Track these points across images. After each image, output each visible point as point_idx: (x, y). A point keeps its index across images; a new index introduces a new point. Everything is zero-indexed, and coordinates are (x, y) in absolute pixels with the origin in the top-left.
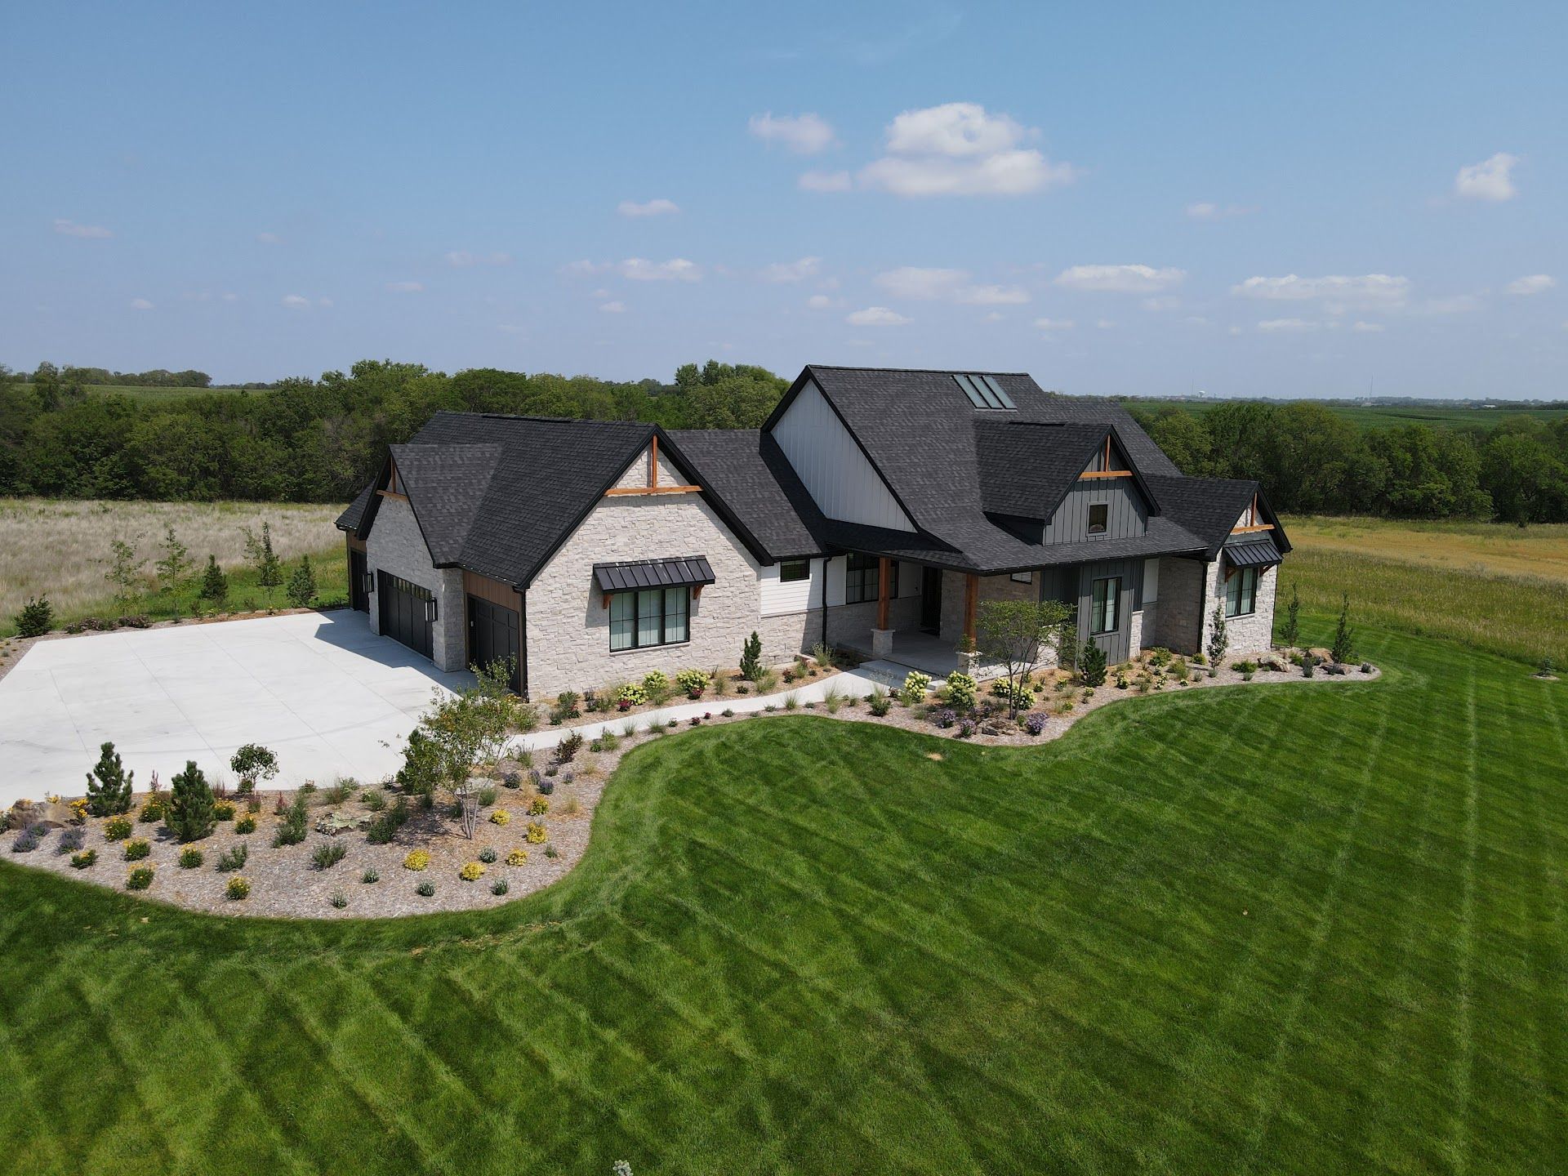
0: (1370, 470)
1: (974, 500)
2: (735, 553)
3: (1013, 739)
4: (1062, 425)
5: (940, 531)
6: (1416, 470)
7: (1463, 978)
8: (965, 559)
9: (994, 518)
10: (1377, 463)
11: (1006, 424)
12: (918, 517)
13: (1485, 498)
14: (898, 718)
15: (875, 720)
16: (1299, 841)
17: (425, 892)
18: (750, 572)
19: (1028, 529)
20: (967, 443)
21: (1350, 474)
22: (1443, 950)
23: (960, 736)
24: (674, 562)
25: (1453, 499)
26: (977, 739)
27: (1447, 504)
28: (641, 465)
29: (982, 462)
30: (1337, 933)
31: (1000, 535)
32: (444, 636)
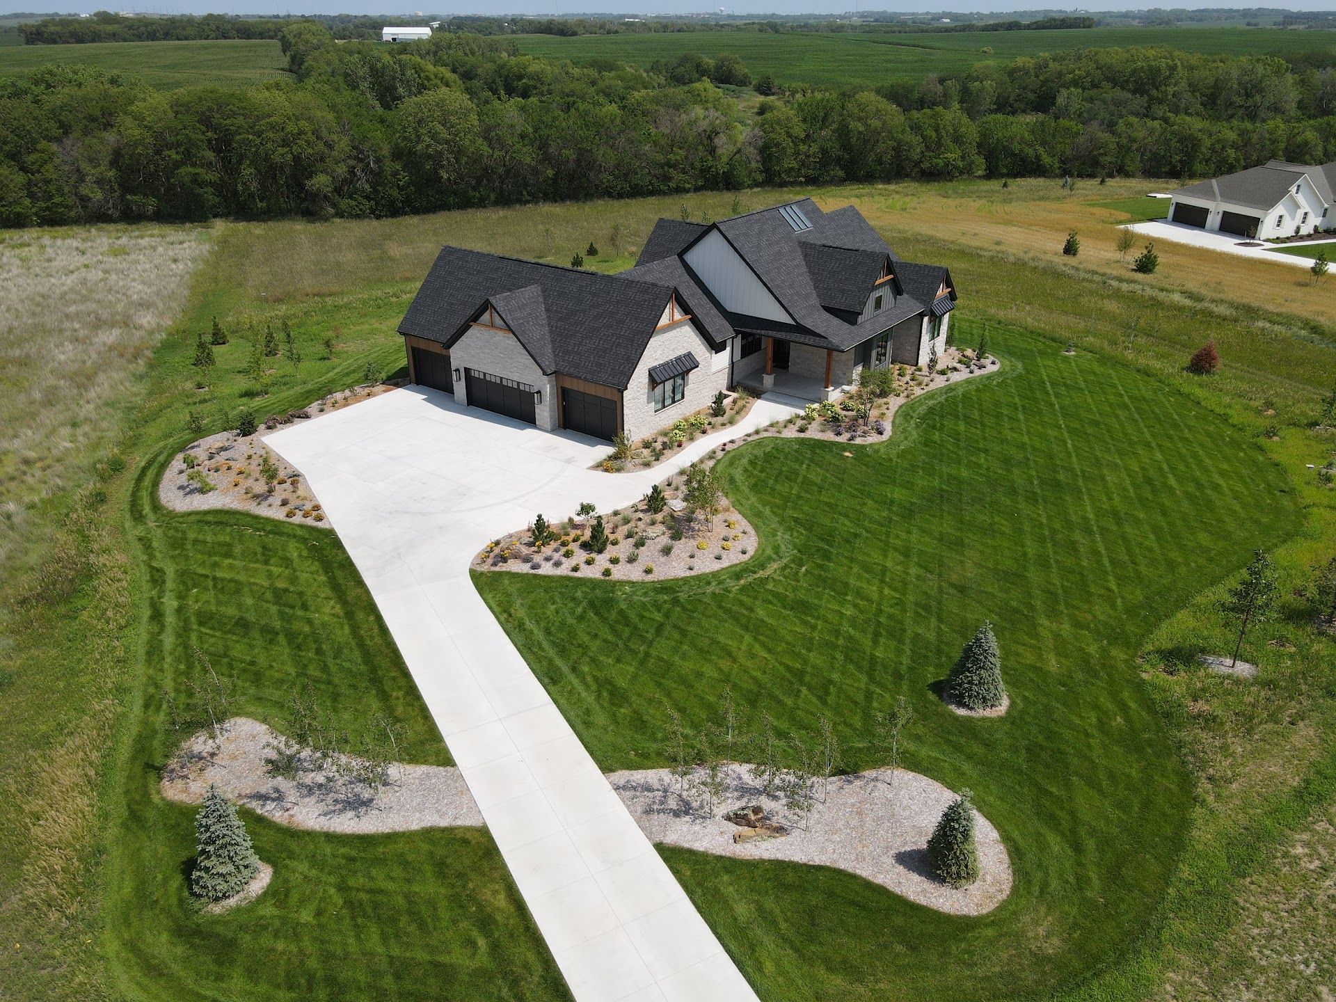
0: (911, 147)
1: (814, 300)
2: (702, 347)
3: (873, 438)
4: (857, 250)
5: (808, 323)
6: (939, 144)
7: (1095, 529)
8: (830, 342)
9: (827, 309)
10: (915, 139)
11: (820, 246)
12: (796, 316)
13: (980, 161)
14: (814, 433)
15: (802, 435)
16: (1017, 476)
17: (718, 558)
18: (708, 355)
19: (850, 317)
20: (799, 259)
21: (897, 149)
22: (1085, 518)
23: (850, 440)
24: (679, 359)
25: (961, 164)
26: (858, 441)
27: (956, 167)
28: (667, 310)
29: (811, 272)
30: (1049, 518)
31: (836, 321)
32: (545, 410)
